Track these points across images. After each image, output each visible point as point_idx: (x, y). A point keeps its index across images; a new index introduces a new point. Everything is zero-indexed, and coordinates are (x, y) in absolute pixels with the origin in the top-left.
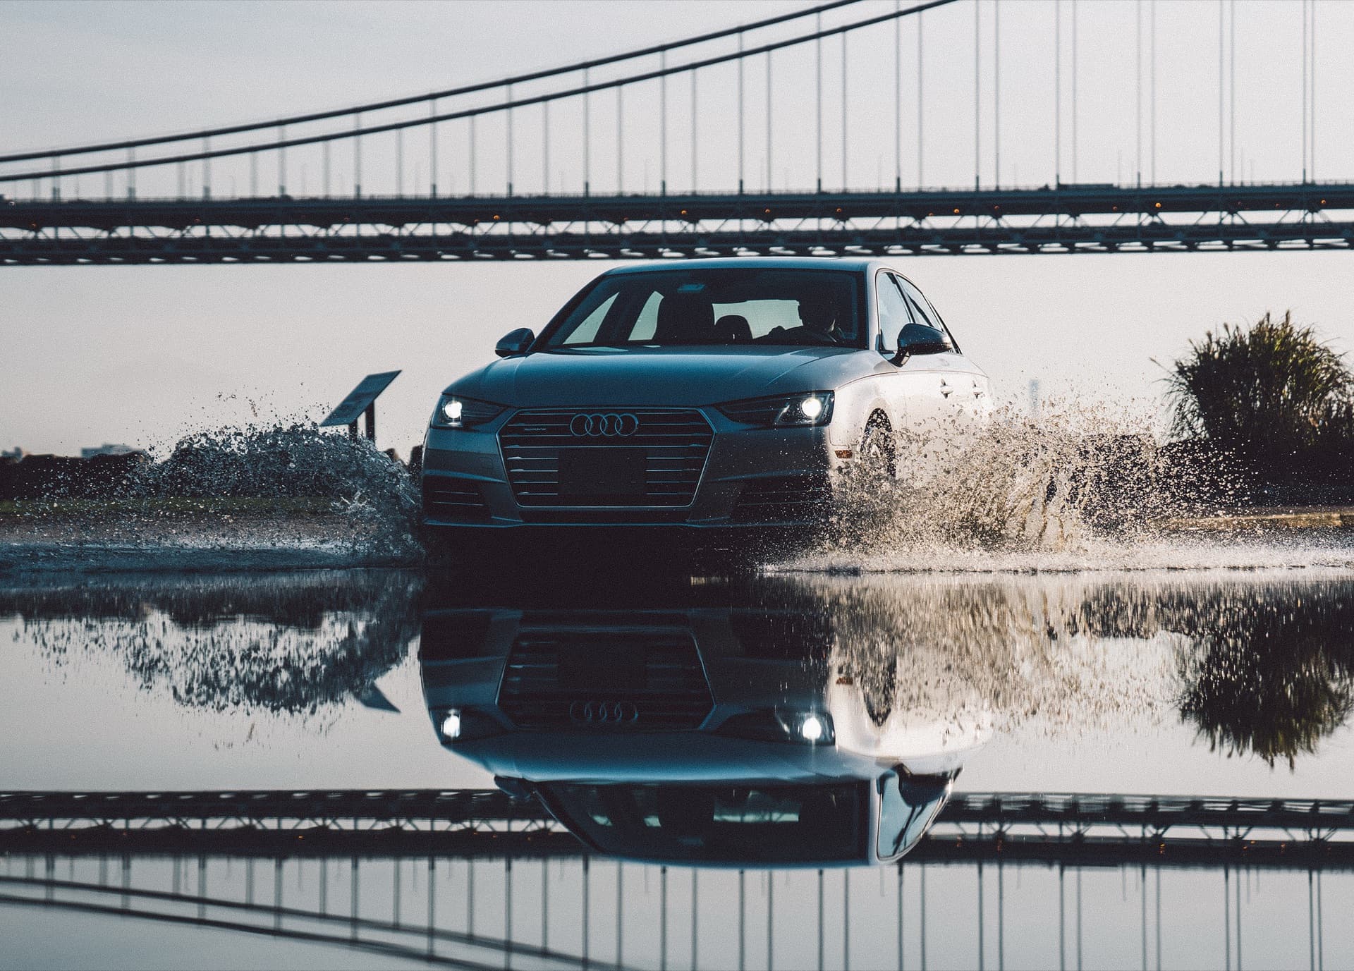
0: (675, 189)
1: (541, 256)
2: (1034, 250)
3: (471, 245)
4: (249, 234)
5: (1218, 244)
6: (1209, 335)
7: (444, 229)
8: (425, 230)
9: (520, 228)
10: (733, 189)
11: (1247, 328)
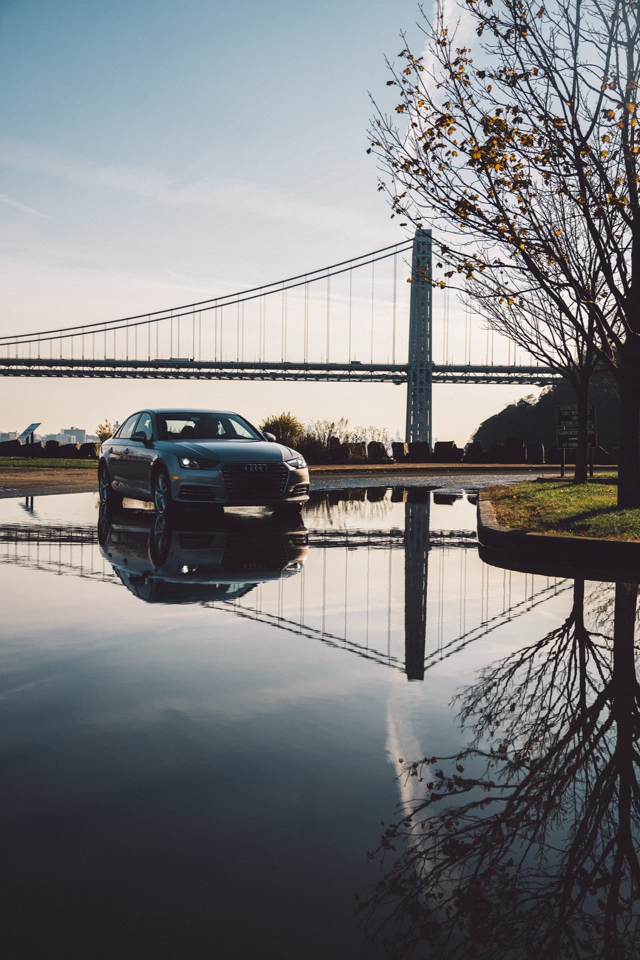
0: (130, 359)
1: (92, 376)
2: (231, 379)
3: (72, 373)
4: (7, 368)
5: (281, 379)
6: (268, 419)
7: (64, 368)
8: (58, 368)
9: (86, 369)
10: (147, 359)
11: (278, 417)
